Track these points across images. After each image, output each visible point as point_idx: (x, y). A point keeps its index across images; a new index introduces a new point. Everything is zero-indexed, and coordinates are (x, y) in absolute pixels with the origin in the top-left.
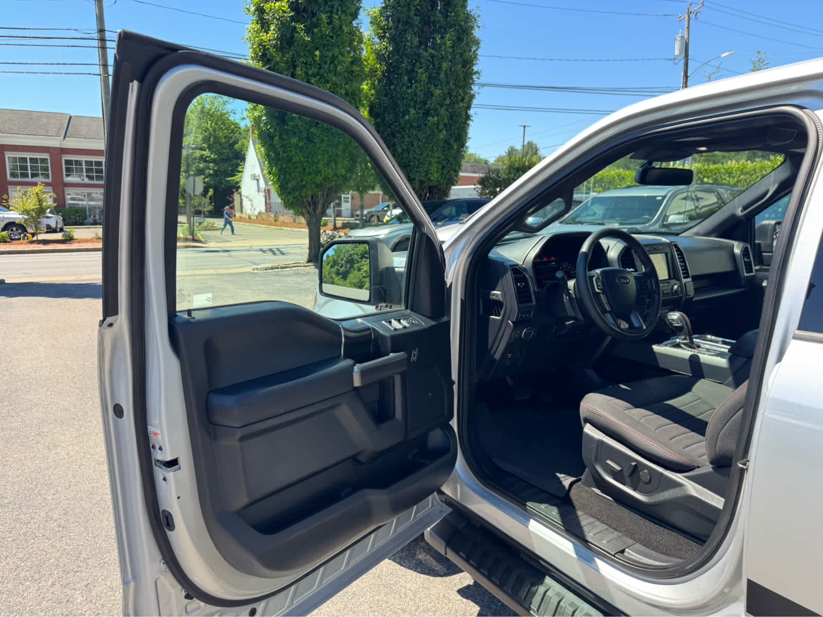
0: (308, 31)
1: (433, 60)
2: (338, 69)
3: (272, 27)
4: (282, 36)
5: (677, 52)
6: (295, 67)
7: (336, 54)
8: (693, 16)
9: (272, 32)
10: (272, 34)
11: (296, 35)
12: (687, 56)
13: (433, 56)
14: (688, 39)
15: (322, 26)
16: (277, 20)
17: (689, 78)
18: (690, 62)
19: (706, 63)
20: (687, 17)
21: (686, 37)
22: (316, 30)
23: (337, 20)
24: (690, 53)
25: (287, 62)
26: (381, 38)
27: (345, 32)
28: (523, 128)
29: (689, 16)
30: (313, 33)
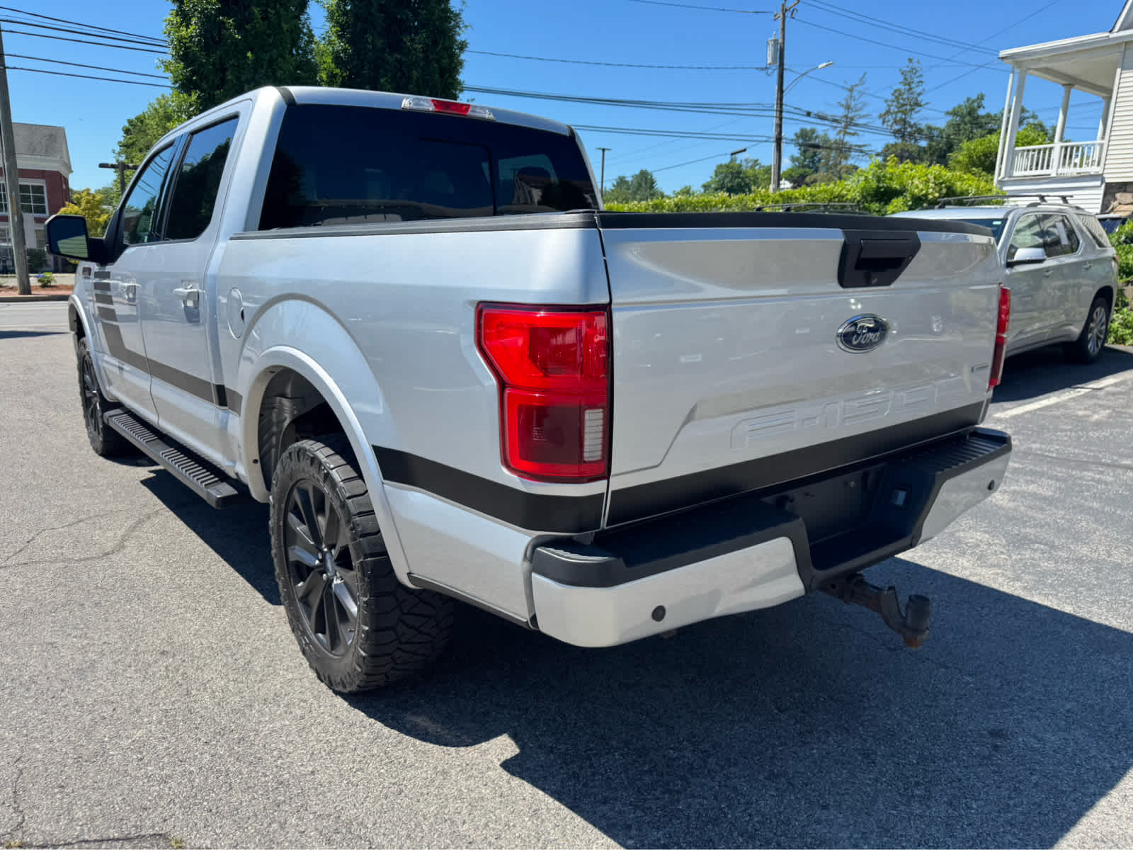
0: (239, 27)
1: (401, 67)
2: (279, 74)
3: (194, 20)
4: (206, 31)
5: (769, 61)
6: (224, 70)
7: (275, 57)
8: (789, 14)
9: (194, 27)
10: (193, 29)
11: (224, 32)
12: (782, 64)
13: (399, 62)
14: (784, 43)
15: (255, 21)
16: (200, 13)
17: (784, 94)
18: (786, 74)
19: (803, 75)
20: (781, 15)
21: (780, 41)
22: (248, 27)
23: (274, 15)
24: (786, 61)
25: (214, 64)
26: (340, 37)
27: (285, 29)
28: (601, 152)
29: (784, 15)
30: (245, 29)
